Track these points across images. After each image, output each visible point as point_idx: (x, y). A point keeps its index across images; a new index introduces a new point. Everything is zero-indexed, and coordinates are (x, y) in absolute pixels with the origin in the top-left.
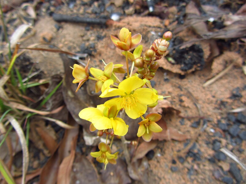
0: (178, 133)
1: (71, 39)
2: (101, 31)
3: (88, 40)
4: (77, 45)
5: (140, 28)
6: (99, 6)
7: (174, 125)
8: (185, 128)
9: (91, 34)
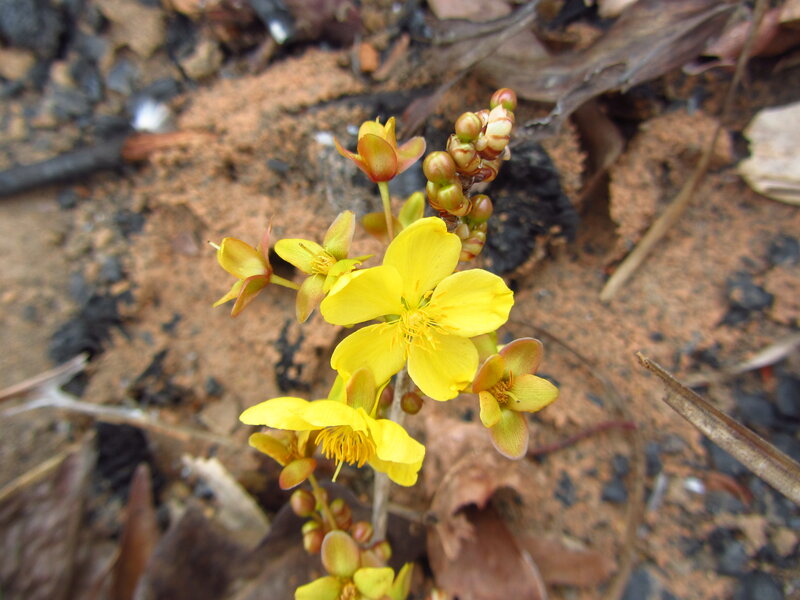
0: (563, 548)
1: (18, 271)
2: (124, 190)
3: (89, 251)
4: (56, 287)
5: (265, 133)
6: (76, 76)
7: (539, 517)
8: (585, 516)
9: (90, 217)
